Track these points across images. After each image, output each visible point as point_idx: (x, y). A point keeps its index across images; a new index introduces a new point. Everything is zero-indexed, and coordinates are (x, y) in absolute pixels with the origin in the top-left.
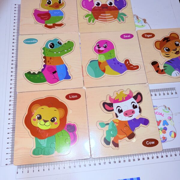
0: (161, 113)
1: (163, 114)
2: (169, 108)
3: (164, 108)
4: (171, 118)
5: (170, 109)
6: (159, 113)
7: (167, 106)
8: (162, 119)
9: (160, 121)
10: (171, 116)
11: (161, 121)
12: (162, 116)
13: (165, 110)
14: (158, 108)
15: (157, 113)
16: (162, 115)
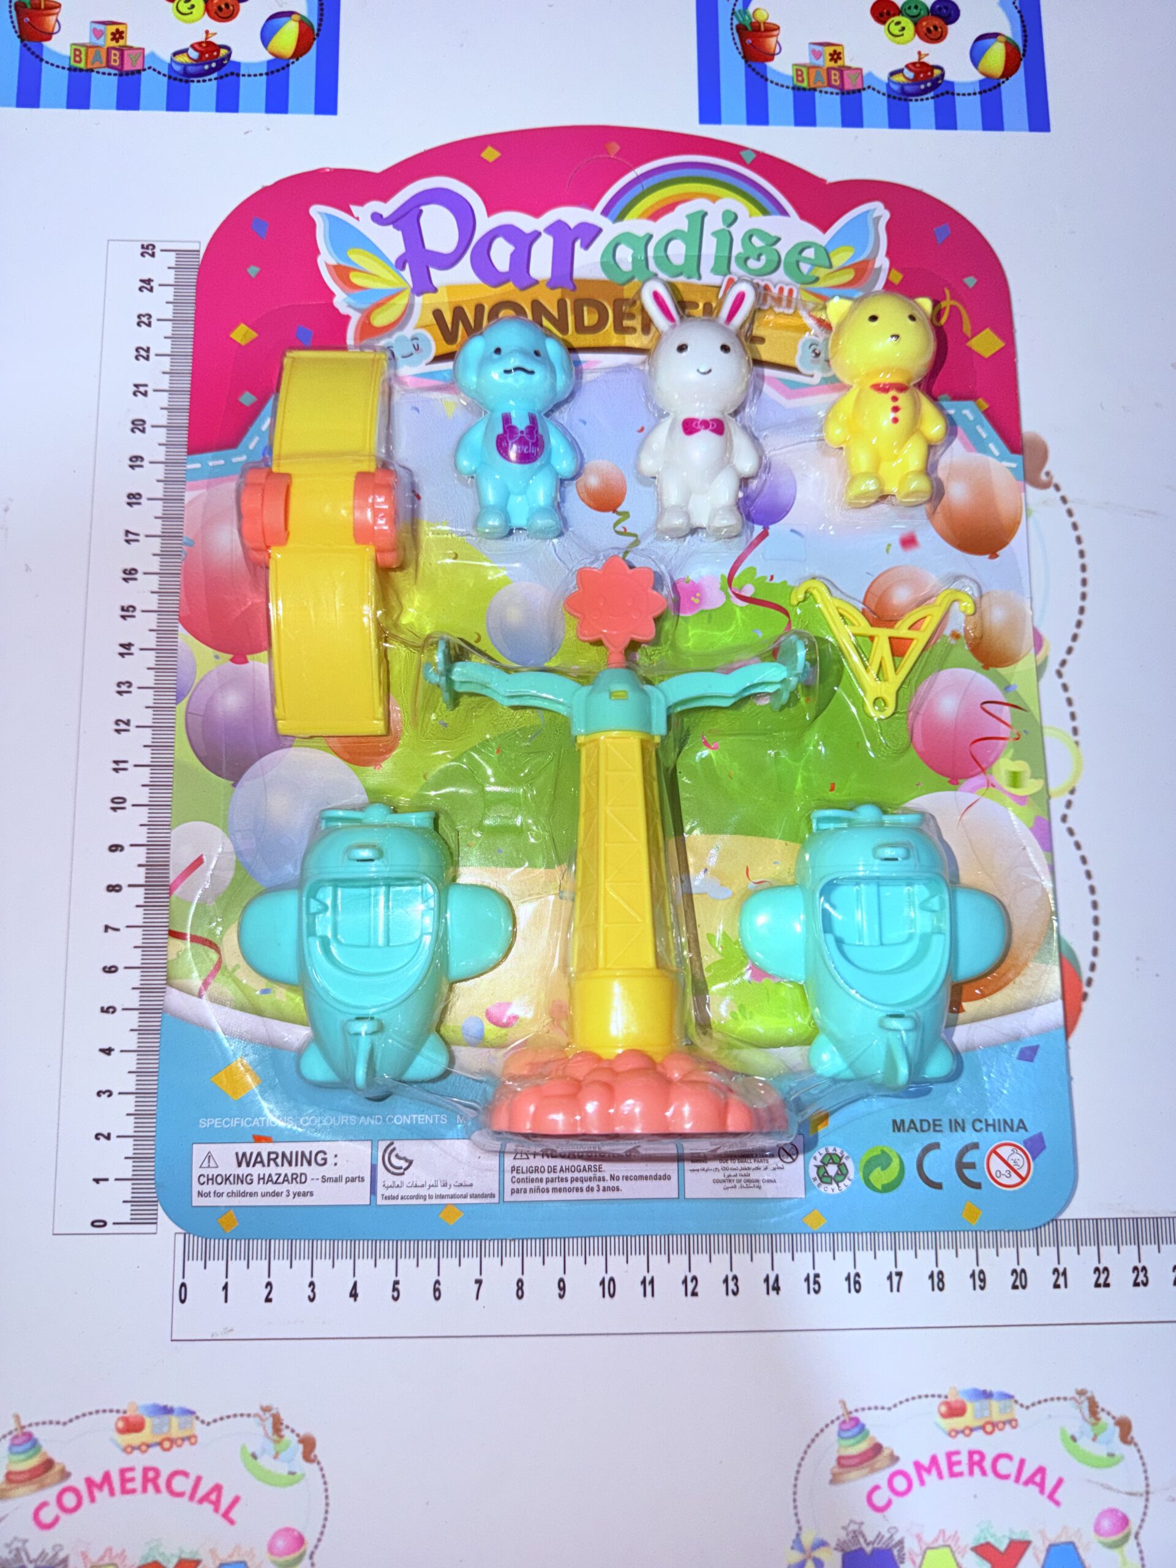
0: (1041, 1470)
1: (1060, 1482)
2: (1125, 1427)
3: (1073, 1418)
4: (1125, 1521)
5: (1135, 1433)
6: (1022, 1462)
7: (1113, 1404)
8: (1042, 1533)
9: (1019, 1547)
10: (1133, 1510)
11: (1026, 1544)
12: (1044, 1500)
13: (1085, 1443)
14: (1018, 1413)
15: (1004, 1466)
16: (1049, 1485)
